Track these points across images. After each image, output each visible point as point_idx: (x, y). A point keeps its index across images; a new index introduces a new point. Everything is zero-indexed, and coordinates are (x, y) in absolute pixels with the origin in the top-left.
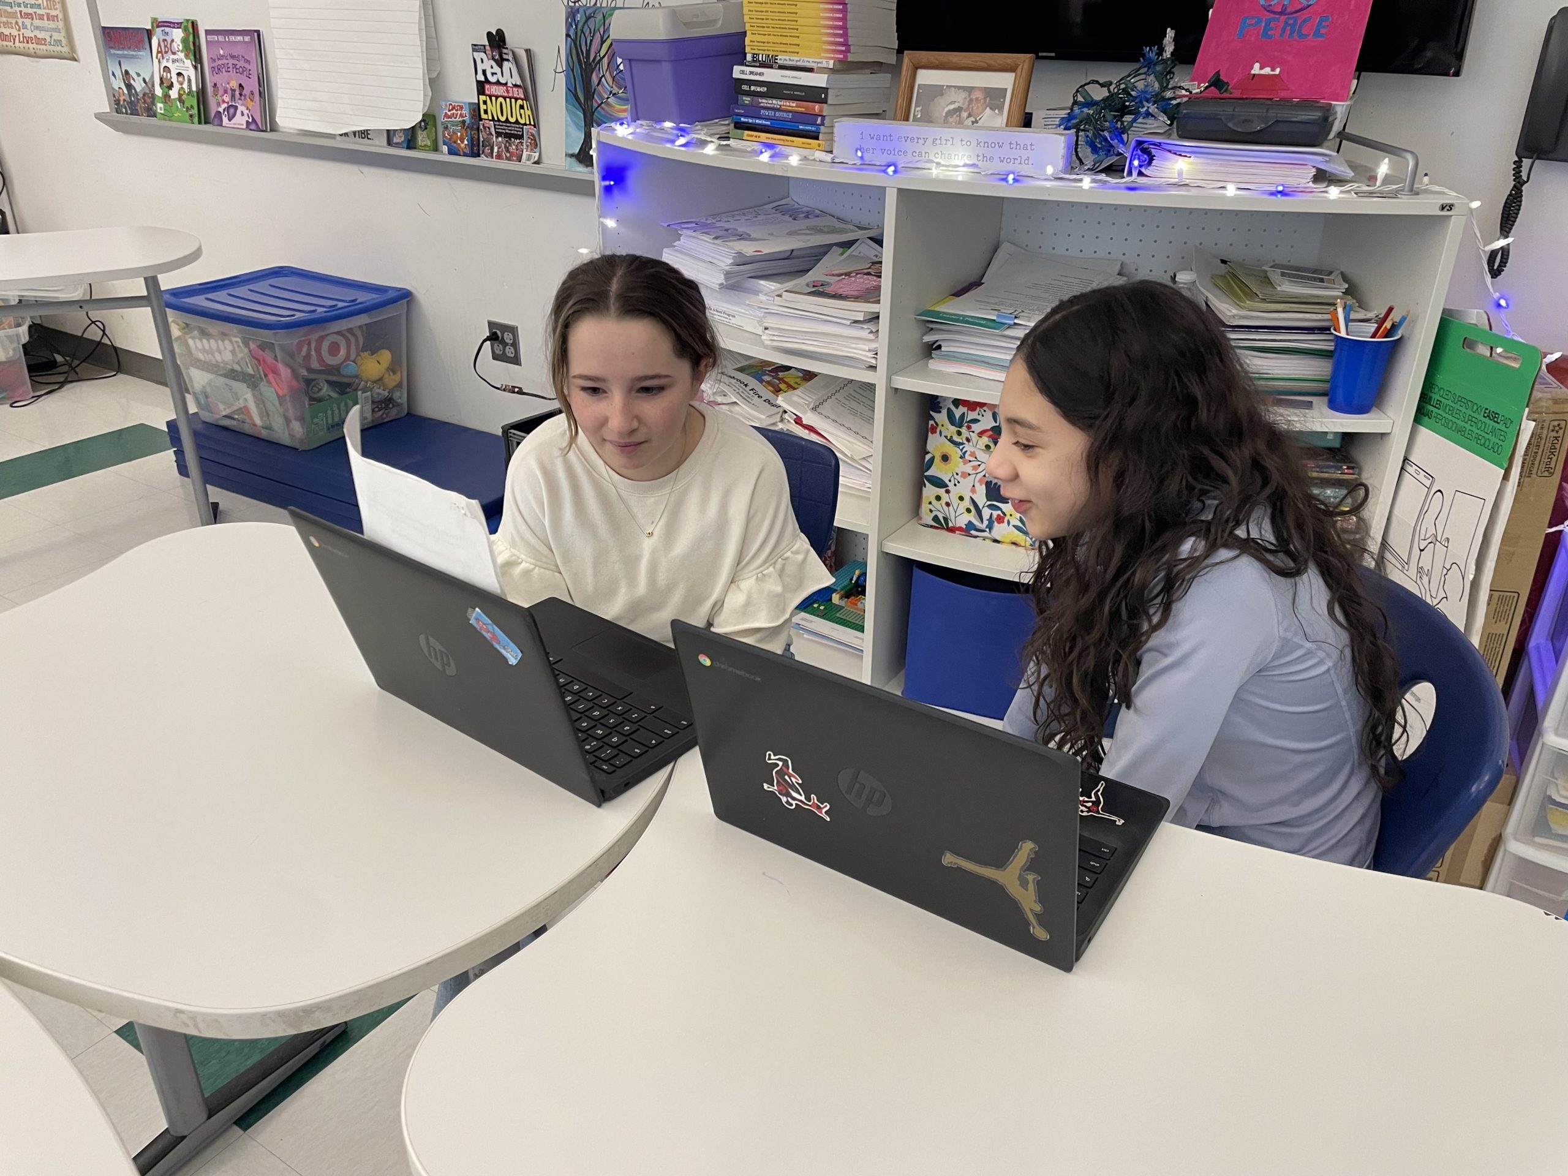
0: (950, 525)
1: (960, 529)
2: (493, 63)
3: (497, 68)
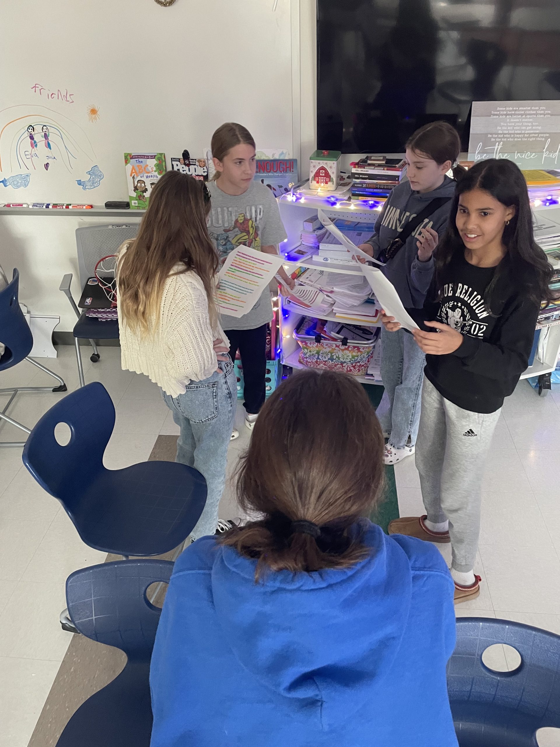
2: (184, 166)
3: (186, 168)
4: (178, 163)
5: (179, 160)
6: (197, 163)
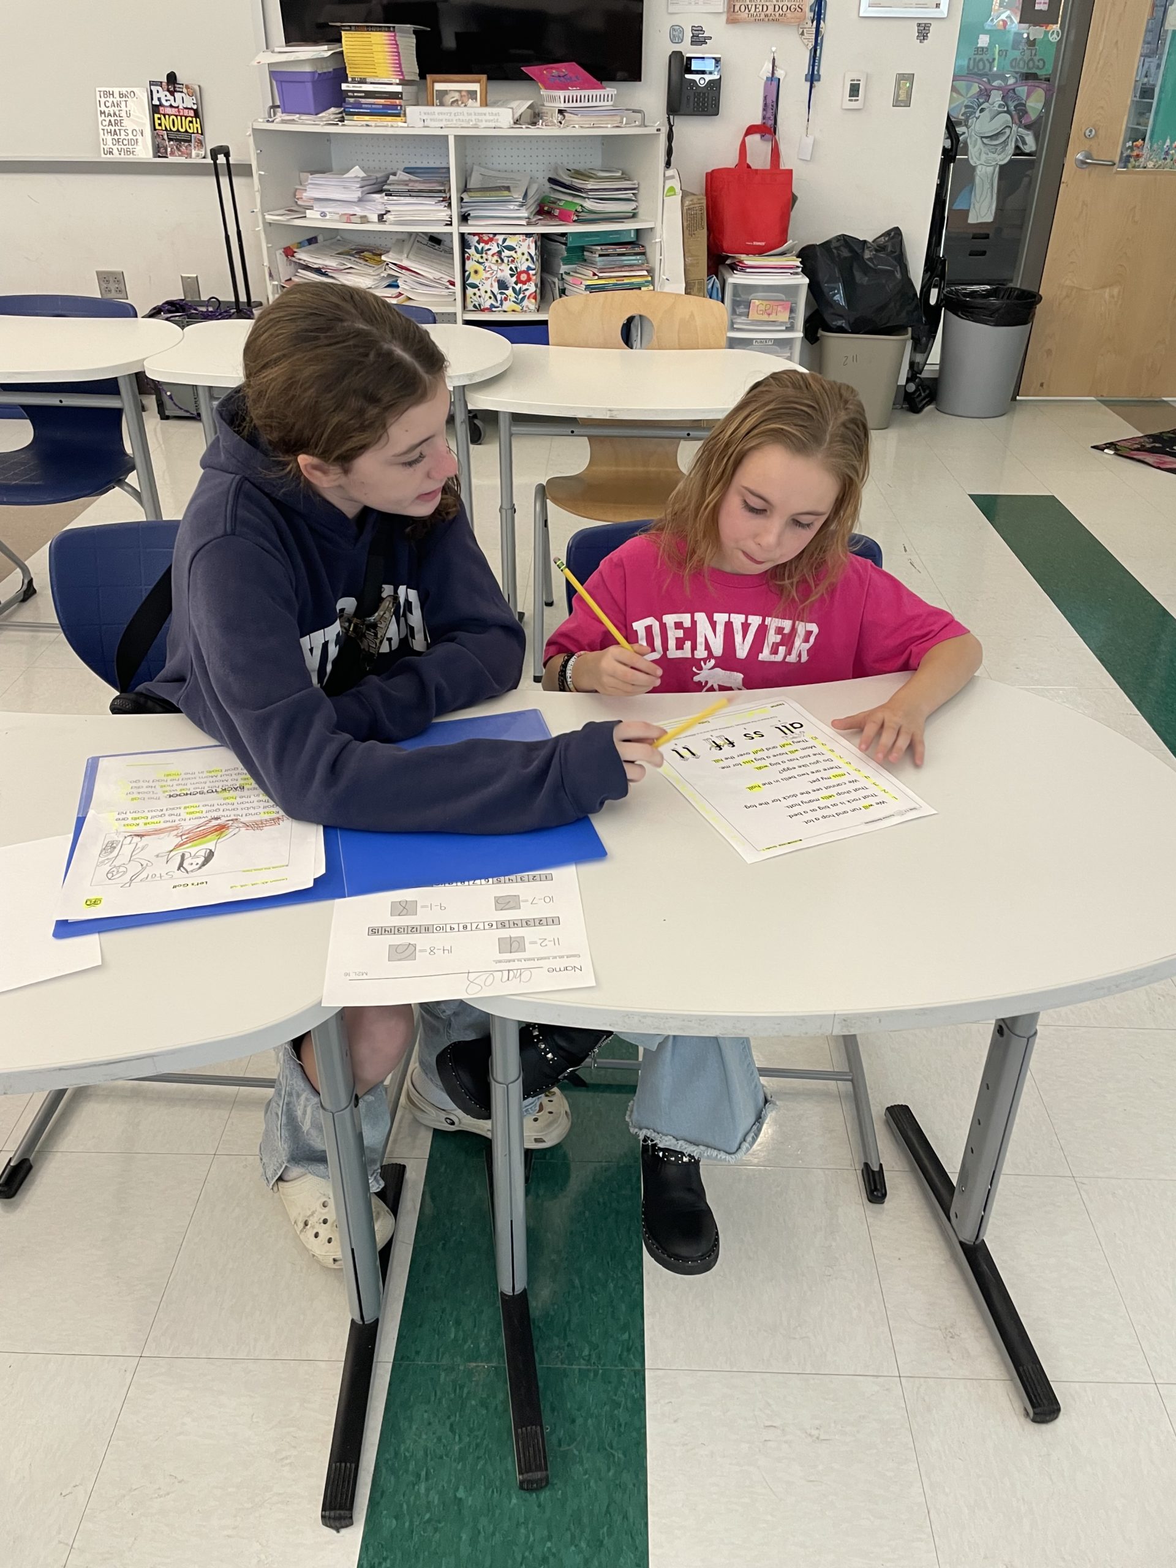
0: (482, 307)
1: (487, 309)
2: (167, 93)
3: (170, 96)
4: (159, 88)
5: (160, 84)
6: (185, 90)
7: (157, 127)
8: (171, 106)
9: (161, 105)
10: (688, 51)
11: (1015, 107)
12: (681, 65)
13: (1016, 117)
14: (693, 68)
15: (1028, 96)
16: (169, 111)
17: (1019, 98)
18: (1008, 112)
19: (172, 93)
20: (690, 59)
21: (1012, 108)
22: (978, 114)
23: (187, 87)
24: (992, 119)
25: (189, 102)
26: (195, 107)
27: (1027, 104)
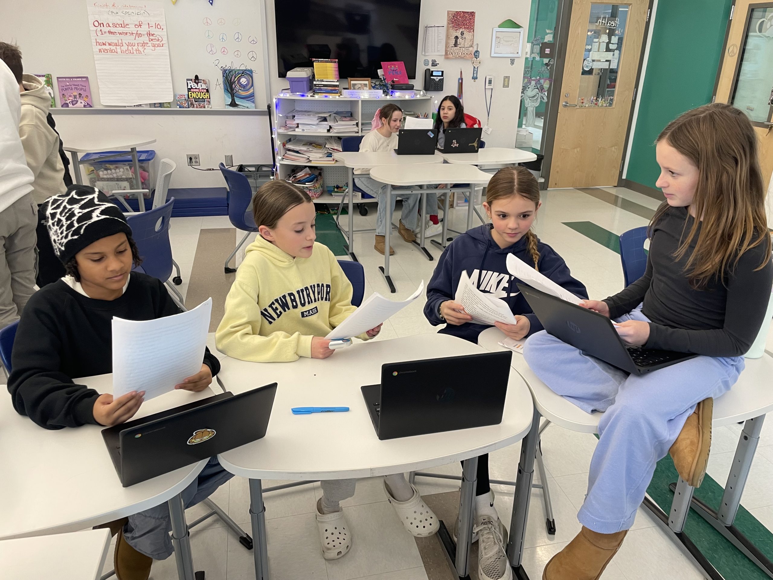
2: (194, 83)
3: (196, 85)
4: (191, 82)
5: (191, 80)
6: (202, 82)
7: (190, 97)
8: (196, 88)
9: (192, 88)
10: (432, 69)
11: (540, 86)
12: (429, 74)
13: (540, 90)
14: (434, 74)
15: (544, 83)
16: (195, 90)
17: (541, 84)
18: (537, 88)
19: (197, 84)
20: (432, 71)
21: (539, 87)
22: (527, 89)
23: (203, 80)
24: (532, 91)
25: (204, 86)
26: (207, 88)
27: (544, 85)
